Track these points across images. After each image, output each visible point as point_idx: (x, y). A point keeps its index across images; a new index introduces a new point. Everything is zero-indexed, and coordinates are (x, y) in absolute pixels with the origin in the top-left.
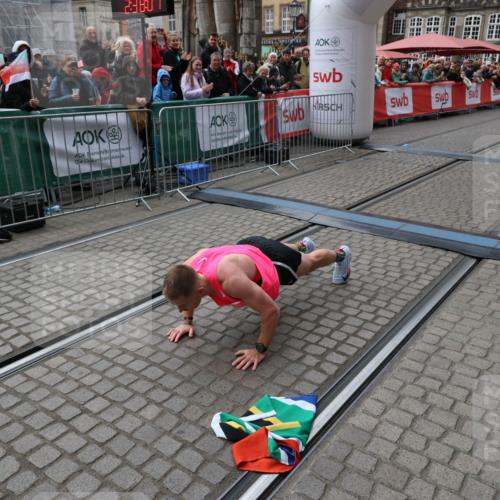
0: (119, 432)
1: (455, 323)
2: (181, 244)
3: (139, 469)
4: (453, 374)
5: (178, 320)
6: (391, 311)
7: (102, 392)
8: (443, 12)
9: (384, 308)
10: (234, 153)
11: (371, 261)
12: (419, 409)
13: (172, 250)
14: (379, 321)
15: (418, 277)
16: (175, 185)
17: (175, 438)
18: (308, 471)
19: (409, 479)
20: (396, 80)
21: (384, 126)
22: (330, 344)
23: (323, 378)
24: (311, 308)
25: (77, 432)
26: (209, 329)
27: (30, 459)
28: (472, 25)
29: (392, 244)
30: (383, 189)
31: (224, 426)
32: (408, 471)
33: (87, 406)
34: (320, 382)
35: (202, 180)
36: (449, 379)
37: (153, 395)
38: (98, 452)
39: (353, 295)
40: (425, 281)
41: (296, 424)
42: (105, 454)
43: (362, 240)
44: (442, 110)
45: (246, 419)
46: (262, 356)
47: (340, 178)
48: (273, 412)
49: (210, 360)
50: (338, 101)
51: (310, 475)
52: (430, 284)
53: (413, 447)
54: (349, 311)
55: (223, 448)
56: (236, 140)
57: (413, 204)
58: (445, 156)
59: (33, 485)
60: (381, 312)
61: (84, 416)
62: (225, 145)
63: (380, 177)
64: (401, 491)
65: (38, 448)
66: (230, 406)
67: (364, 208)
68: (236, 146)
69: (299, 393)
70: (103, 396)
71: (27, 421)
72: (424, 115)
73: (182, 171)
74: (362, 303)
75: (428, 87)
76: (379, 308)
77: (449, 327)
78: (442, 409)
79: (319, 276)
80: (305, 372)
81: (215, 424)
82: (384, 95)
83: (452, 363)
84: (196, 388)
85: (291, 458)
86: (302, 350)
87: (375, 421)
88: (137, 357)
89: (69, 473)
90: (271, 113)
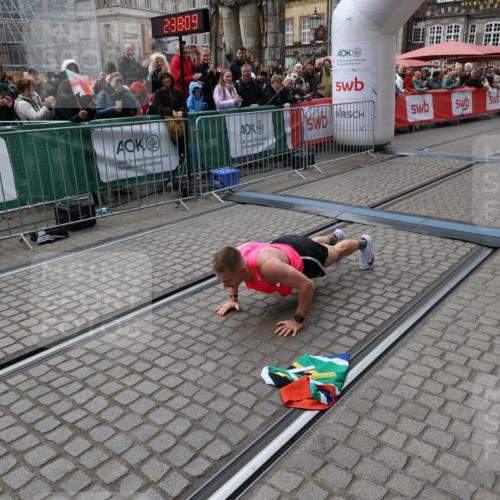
0: (185, 381)
1: (471, 300)
2: (220, 239)
3: (205, 405)
4: (468, 338)
5: (224, 299)
6: (413, 291)
7: (167, 352)
8: (463, 20)
9: (408, 289)
10: (263, 159)
11: (395, 251)
12: (438, 365)
13: (213, 244)
14: (402, 299)
15: (438, 263)
16: (210, 189)
17: (232, 384)
18: (344, 408)
19: (428, 413)
20: (417, 88)
21: (405, 132)
22: (360, 317)
23: (354, 342)
24: (342, 289)
25: (151, 380)
26: (252, 306)
27: (116, 398)
28: (493, 32)
29: (414, 237)
30: (404, 190)
31: (272, 376)
32: (428, 408)
33: (156, 362)
34: (352, 345)
35: (235, 184)
36: (465, 342)
37: (210, 354)
38: (170, 394)
39: (378, 278)
40: (445, 267)
41: (332, 374)
42: (176, 395)
43: (385, 234)
44: (462, 115)
45: (291, 372)
46: (301, 326)
47: (364, 180)
48: (312, 367)
49: (255, 329)
50: (360, 108)
51: (345, 410)
52: (449, 270)
53: (432, 391)
54: (375, 291)
55: (272, 392)
56: (265, 146)
57: (434, 202)
58: (464, 159)
59: (122, 416)
60: (404, 292)
61: (155, 369)
62: (255, 152)
63: (402, 180)
64: (422, 421)
65: (121, 391)
66: (276, 362)
67: (387, 206)
68: (265, 152)
69: (333, 353)
70: (168, 355)
71: (108, 373)
72: (444, 121)
73: (216, 176)
74: (387, 285)
75: (448, 94)
76: (402, 289)
77: (466, 303)
78: (457, 364)
79: (346, 264)
80: (338, 337)
81: (265, 374)
82: (405, 103)
83: (468, 331)
84: (245, 350)
85: (329, 399)
86: (334, 321)
87: (400, 373)
88: (192, 327)
89: (148, 408)
90: (298, 121)
